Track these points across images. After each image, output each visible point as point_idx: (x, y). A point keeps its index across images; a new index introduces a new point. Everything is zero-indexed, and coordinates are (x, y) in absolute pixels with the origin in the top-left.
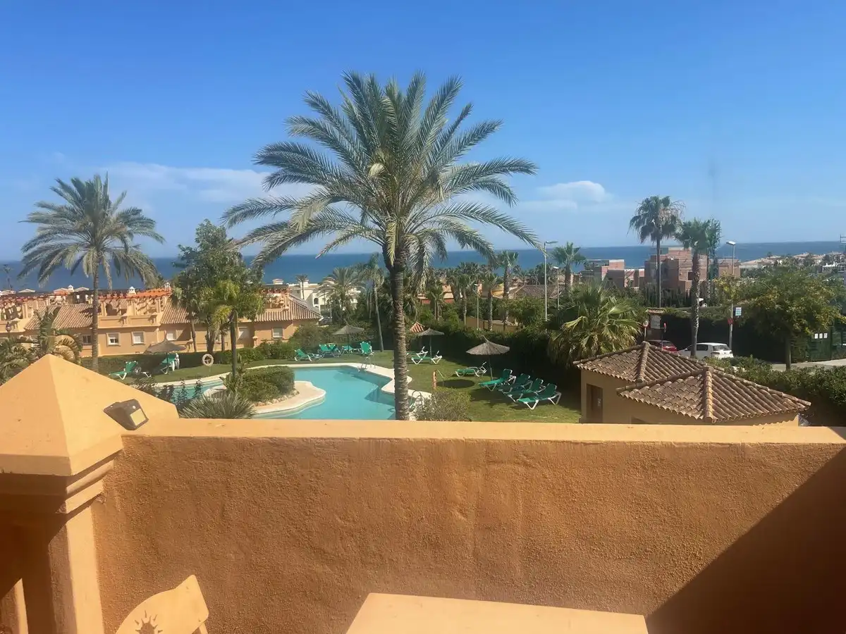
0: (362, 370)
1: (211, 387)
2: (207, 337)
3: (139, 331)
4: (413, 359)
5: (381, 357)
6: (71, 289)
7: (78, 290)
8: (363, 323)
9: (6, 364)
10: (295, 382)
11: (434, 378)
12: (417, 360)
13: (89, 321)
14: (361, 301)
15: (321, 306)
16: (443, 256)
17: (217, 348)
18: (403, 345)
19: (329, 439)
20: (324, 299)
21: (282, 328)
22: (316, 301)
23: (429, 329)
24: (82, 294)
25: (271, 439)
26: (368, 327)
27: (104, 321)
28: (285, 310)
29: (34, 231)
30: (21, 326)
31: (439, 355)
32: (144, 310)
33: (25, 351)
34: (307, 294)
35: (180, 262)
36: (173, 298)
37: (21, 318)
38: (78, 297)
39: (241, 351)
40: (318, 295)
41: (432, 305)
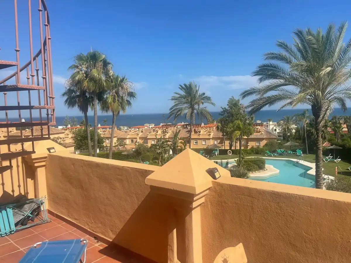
0: (297, 162)
1: (231, 163)
2: (229, 143)
3: (205, 139)
4: (324, 160)
5: (308, 157)
6: (183, 123)
7: (185, 124)
8: (298, 141)
9: (163, 149)
10: (266, 165)
11: (336, 169)
12: (327, 160)
13: (188, 135)
14: (297, 130)
15: (277, 132)
16: (345, 110)
17: (233, 148)
18: (321, 153)
19: (300, 195)
20: (279, 129)
21: (260, 141)
22: (275, 130)
23: (334, 145)
24: (186, 125)
25: (272, 191)
26: (301, 143)
27: (194, 136)
28: (262, 134)
29: (172, 103)
30: (167, 136)
31: (339, 159)
32: (207, 132)
33: (169, 145)
34: (271, 127)
35: (221, 113)
36: (218, 128)
37: (168, 133)
38: (185, 126)
39: (243, 150)
40: (276, 127)
41: (335, 134)
